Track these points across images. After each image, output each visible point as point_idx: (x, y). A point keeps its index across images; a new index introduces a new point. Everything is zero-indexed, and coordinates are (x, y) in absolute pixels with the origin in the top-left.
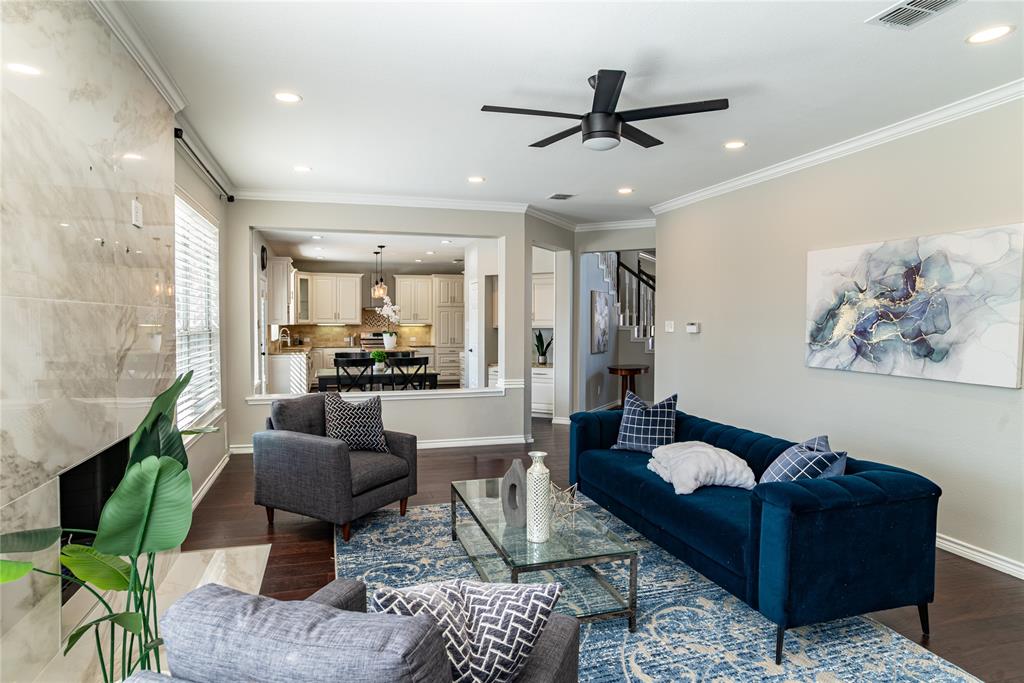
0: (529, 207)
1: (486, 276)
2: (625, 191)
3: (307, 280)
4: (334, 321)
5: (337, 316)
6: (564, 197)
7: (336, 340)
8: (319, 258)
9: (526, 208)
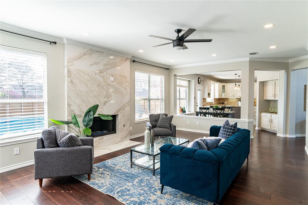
0: (250, 58)
1: (260, 82)
2: (273, 47)
3: (225, 85)
4: (232, 97)
5: (233, 96)
6: (255, 54)
7: (234, 103)
8: (226, 79)
9: (249, 59)
